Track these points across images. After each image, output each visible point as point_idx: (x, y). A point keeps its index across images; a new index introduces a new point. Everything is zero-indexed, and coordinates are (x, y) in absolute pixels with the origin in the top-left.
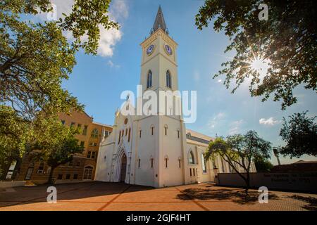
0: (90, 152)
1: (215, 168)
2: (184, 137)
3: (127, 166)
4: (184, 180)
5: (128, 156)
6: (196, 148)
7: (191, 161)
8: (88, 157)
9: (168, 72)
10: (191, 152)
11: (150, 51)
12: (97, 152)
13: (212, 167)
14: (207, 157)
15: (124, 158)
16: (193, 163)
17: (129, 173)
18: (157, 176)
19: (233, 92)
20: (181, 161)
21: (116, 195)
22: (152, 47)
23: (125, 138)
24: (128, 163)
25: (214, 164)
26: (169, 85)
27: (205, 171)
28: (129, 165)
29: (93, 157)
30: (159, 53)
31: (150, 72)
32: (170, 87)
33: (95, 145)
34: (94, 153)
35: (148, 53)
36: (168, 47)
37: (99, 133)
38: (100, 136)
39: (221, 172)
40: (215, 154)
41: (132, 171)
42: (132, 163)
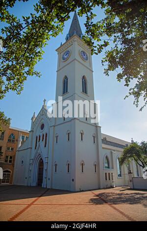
0: (7, 157)
1: (130, 173)
2: (100, 141)
3: (44, 171)
4: (99, 184)
5: (45, 161)
6: (112, 153)
7: (107, 165)
8: (6, 161)
9: (84, 77)
10: (107, 157)
11: (65, 57)
12: (14, 156)
13: (126, 171)
14: (122, 161)
15: (41, 163)
16: (108, 168)
17: (46, 178)
18: (73, 180)
19: (141, 110)
20: (96, 166)
21: (34, 199)
22: (68, 53)
23: (42, 143)
24: (45, 168)
25: (129, 168)
26: (85, 90)
27: (120, 175)
28: (46, 170)
29: (10, 161)
30: (75, 59)
31: (66, 78)
32: (86, 93)
33: (12, 149)
34: (11, 157)
35: (64, 59)
36: (84, 53)
37: (16, 138)
38: (17, 141)
39: (136, 176)
40: (130, 159)
41: (49, 176)
42: (48, 168)
